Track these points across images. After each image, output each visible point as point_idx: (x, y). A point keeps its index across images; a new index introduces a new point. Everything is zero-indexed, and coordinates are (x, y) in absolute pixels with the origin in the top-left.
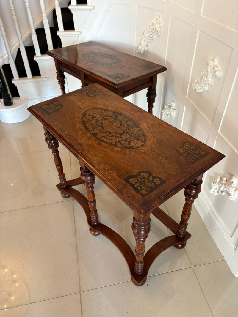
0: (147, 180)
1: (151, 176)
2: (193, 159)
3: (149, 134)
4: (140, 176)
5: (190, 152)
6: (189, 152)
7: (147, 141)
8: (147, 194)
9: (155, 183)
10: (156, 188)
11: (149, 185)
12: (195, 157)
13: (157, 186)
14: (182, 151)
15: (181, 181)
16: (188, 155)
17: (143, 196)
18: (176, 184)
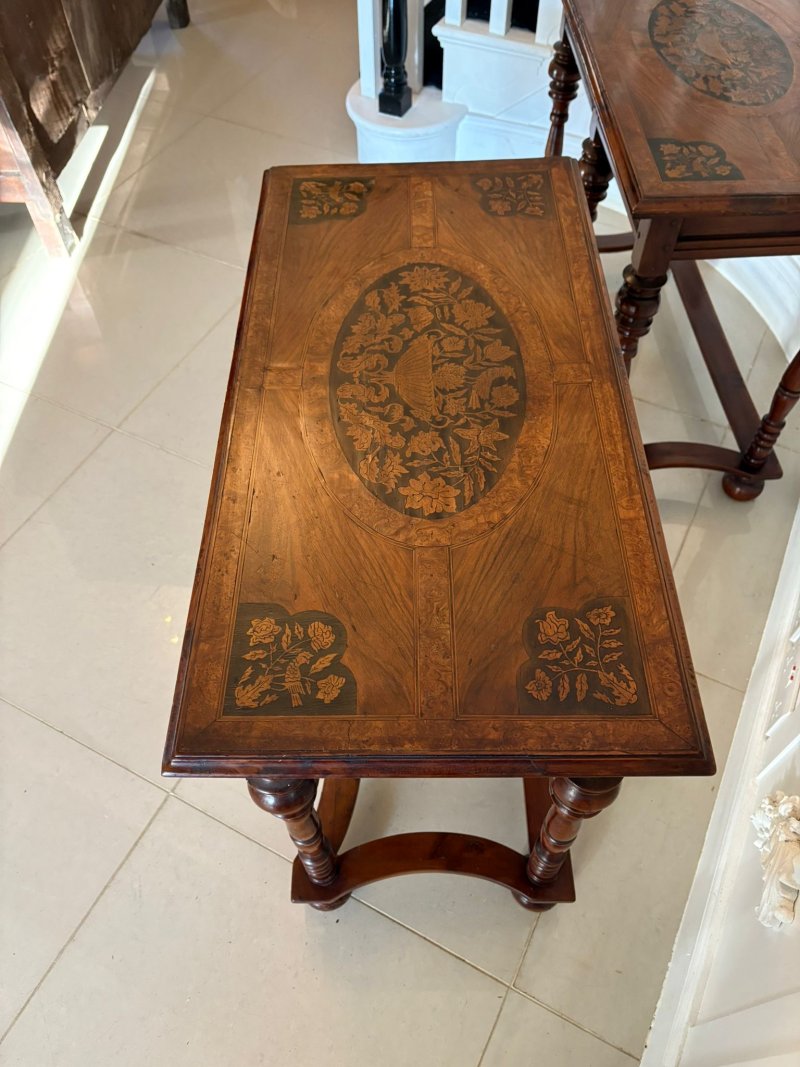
0: (304, 661)
1: (331, 656)
2: (555, 694)
3: (517, 483)
4: (299, 629)
5: (579, 656)
6: (572, 655)
7: (476, 508)
8: (246, 710)
9: (316, 689)
10: (300, 710)
11: (292, 681)
12: (573, 689)
13: (312, 706)
14: (553, 628)
15: (408, 746)
16: (556, 662)
17: (230, 707)
18: (375, 748)
